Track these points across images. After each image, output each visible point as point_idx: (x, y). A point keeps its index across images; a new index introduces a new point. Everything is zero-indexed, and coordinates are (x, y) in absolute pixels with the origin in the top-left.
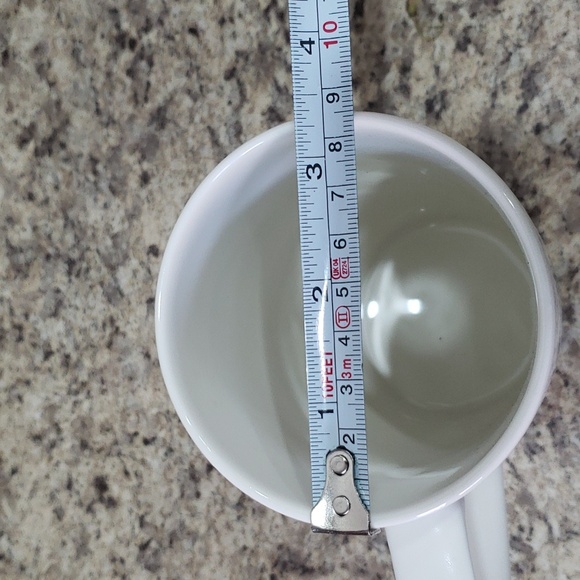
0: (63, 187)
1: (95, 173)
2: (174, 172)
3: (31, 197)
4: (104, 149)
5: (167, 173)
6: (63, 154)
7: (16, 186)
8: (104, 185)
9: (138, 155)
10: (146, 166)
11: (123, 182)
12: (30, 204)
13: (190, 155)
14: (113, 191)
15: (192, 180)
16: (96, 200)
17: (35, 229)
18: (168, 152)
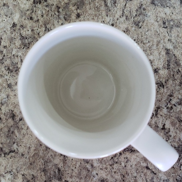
0: (45, 16)
1: (58, 12)
2: (90, 14)
3: (31, 18)
4: (62, 4)
5: (87, 14)
6: (45, 3)
7: (25, 14)
8: (62, 17)
9: (76, 7)
10: (79, 11)
11: (70, 16)
12: (31, 21)
13: (96, 9)
14: (65, 19)
15: (97, 18)
16: (58, 22)
17: (32, 30)
18: (88, 7)
